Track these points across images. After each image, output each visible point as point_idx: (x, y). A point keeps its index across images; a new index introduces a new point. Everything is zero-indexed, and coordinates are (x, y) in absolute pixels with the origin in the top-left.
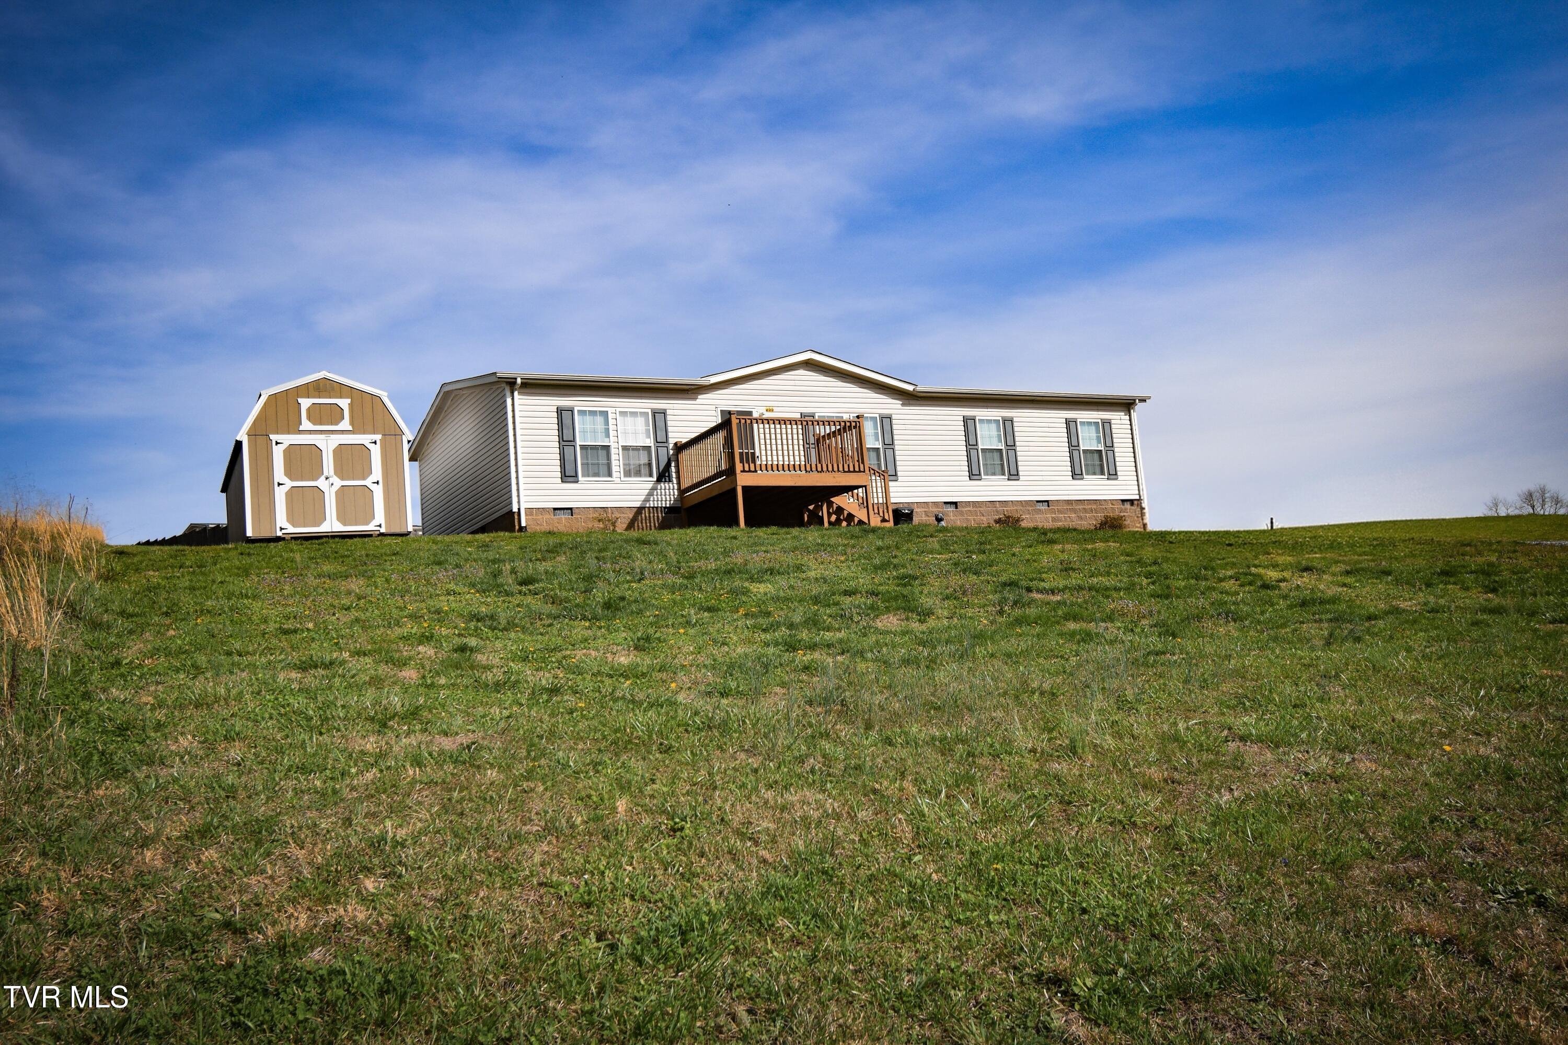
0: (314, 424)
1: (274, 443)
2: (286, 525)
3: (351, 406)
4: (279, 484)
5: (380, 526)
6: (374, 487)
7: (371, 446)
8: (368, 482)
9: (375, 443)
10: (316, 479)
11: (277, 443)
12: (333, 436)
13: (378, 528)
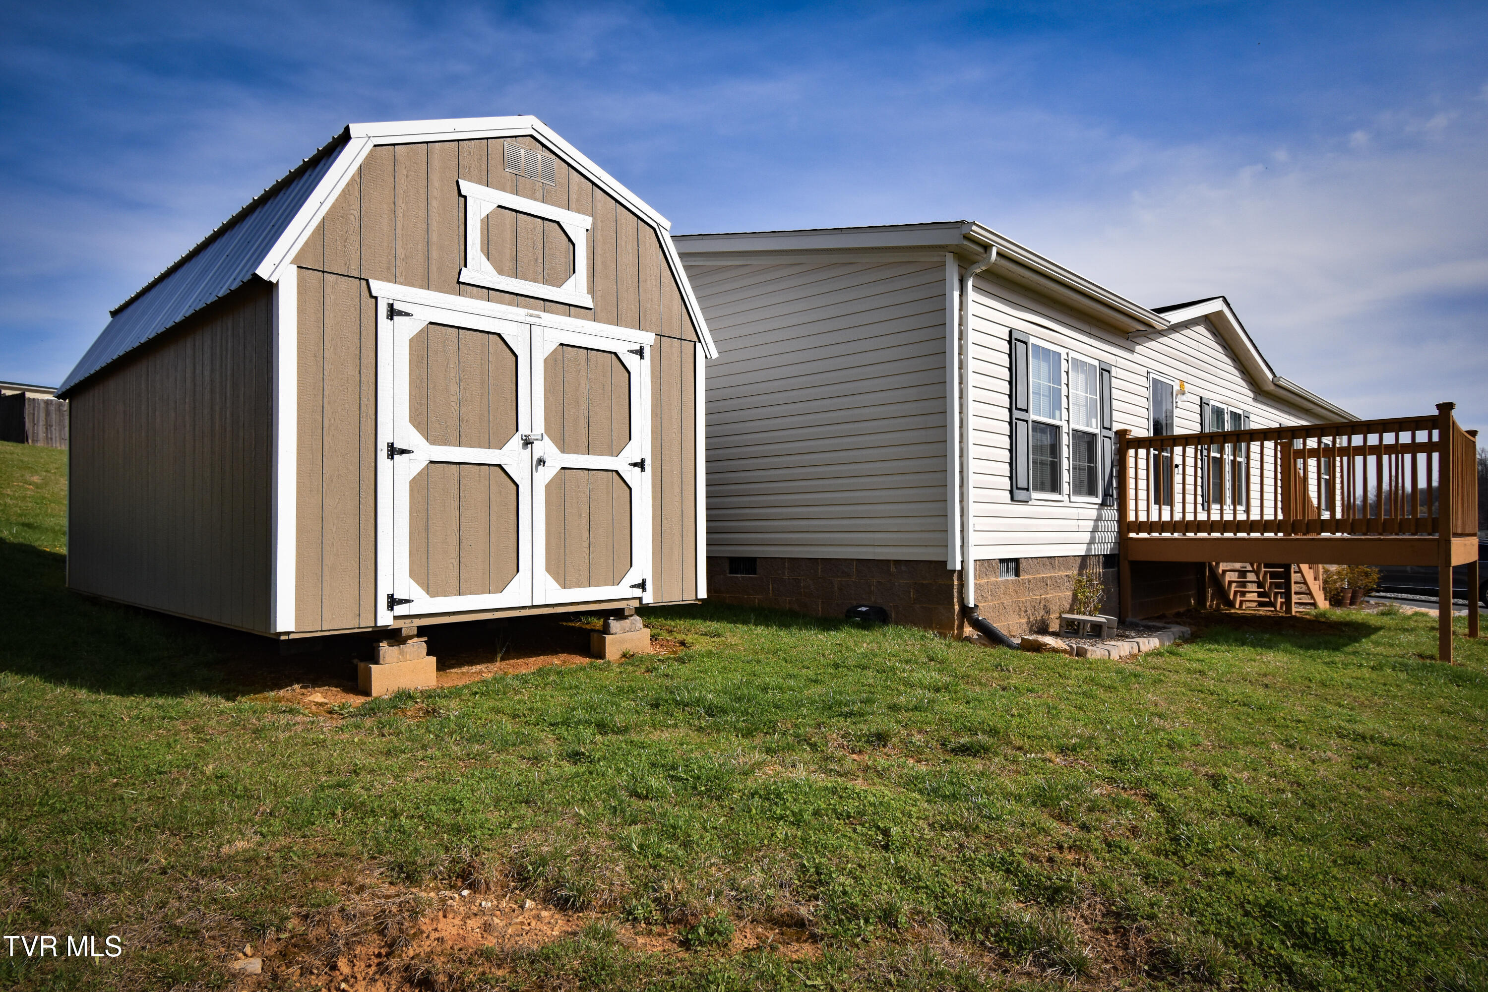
0: (501, 272)
1: (383, 311)
2: (406, 587)
3: (591, 233)
4: (393, 451)
5: (642, 586)
6: (632, 476)
7: (632, 361)
8: (620, 463)
9: (640, 352)
10: (500, 445)
11: (393, 312)
12: (548, 318)
13: (638, 592)
